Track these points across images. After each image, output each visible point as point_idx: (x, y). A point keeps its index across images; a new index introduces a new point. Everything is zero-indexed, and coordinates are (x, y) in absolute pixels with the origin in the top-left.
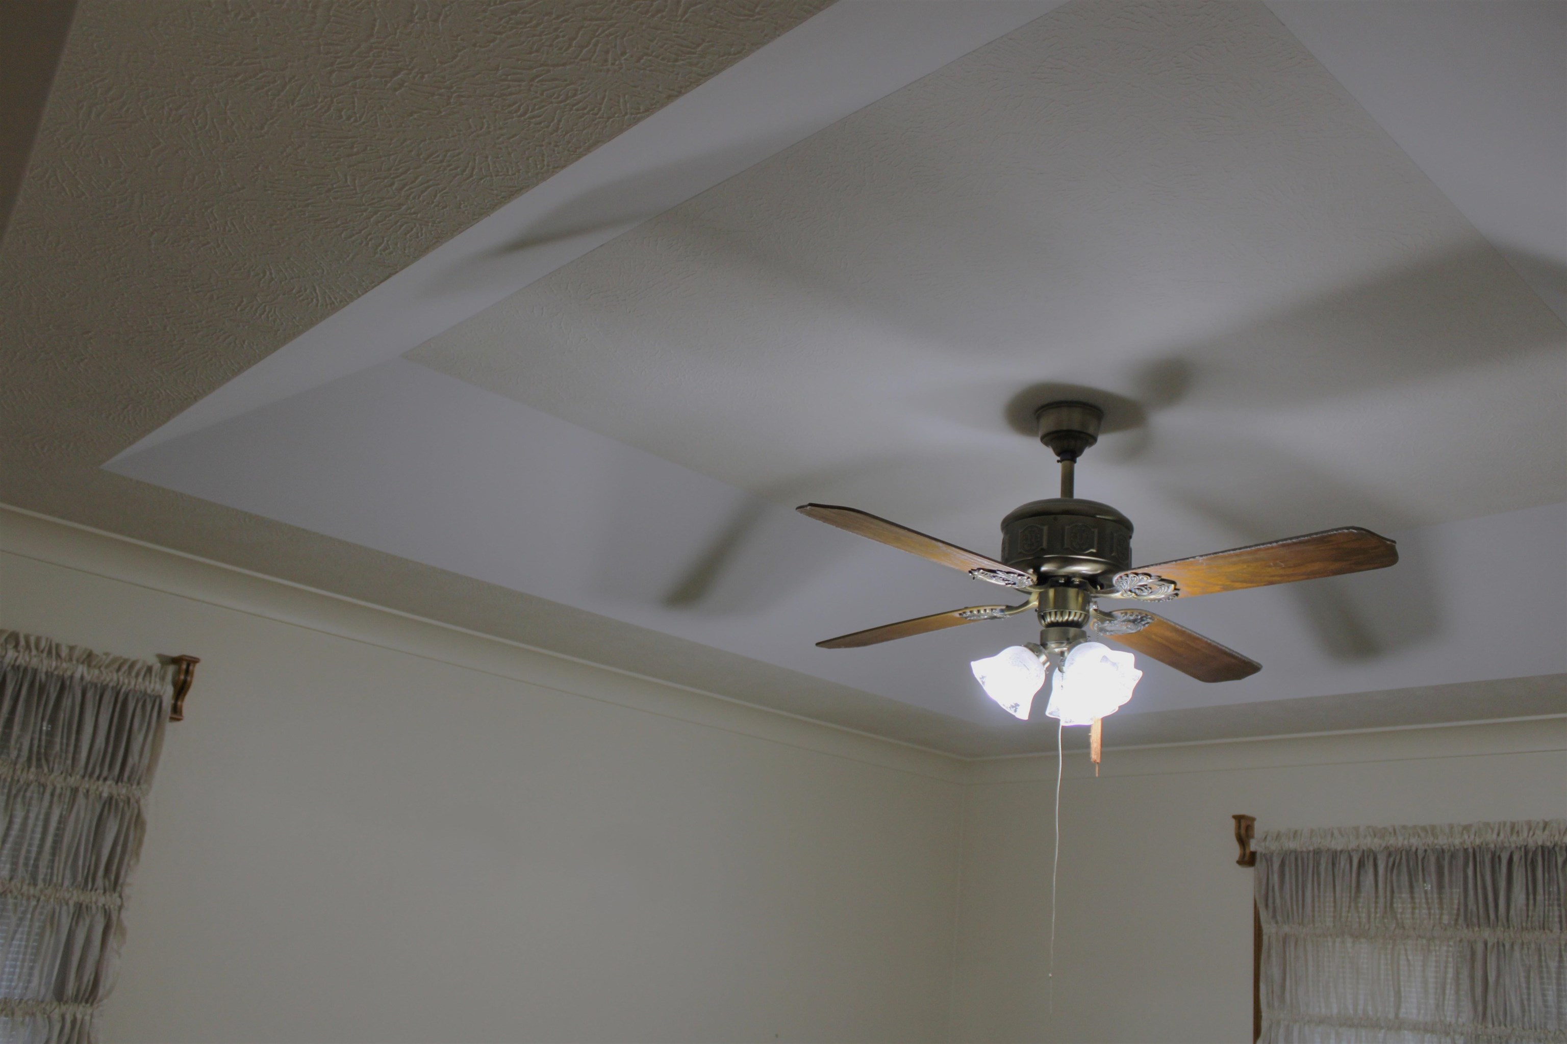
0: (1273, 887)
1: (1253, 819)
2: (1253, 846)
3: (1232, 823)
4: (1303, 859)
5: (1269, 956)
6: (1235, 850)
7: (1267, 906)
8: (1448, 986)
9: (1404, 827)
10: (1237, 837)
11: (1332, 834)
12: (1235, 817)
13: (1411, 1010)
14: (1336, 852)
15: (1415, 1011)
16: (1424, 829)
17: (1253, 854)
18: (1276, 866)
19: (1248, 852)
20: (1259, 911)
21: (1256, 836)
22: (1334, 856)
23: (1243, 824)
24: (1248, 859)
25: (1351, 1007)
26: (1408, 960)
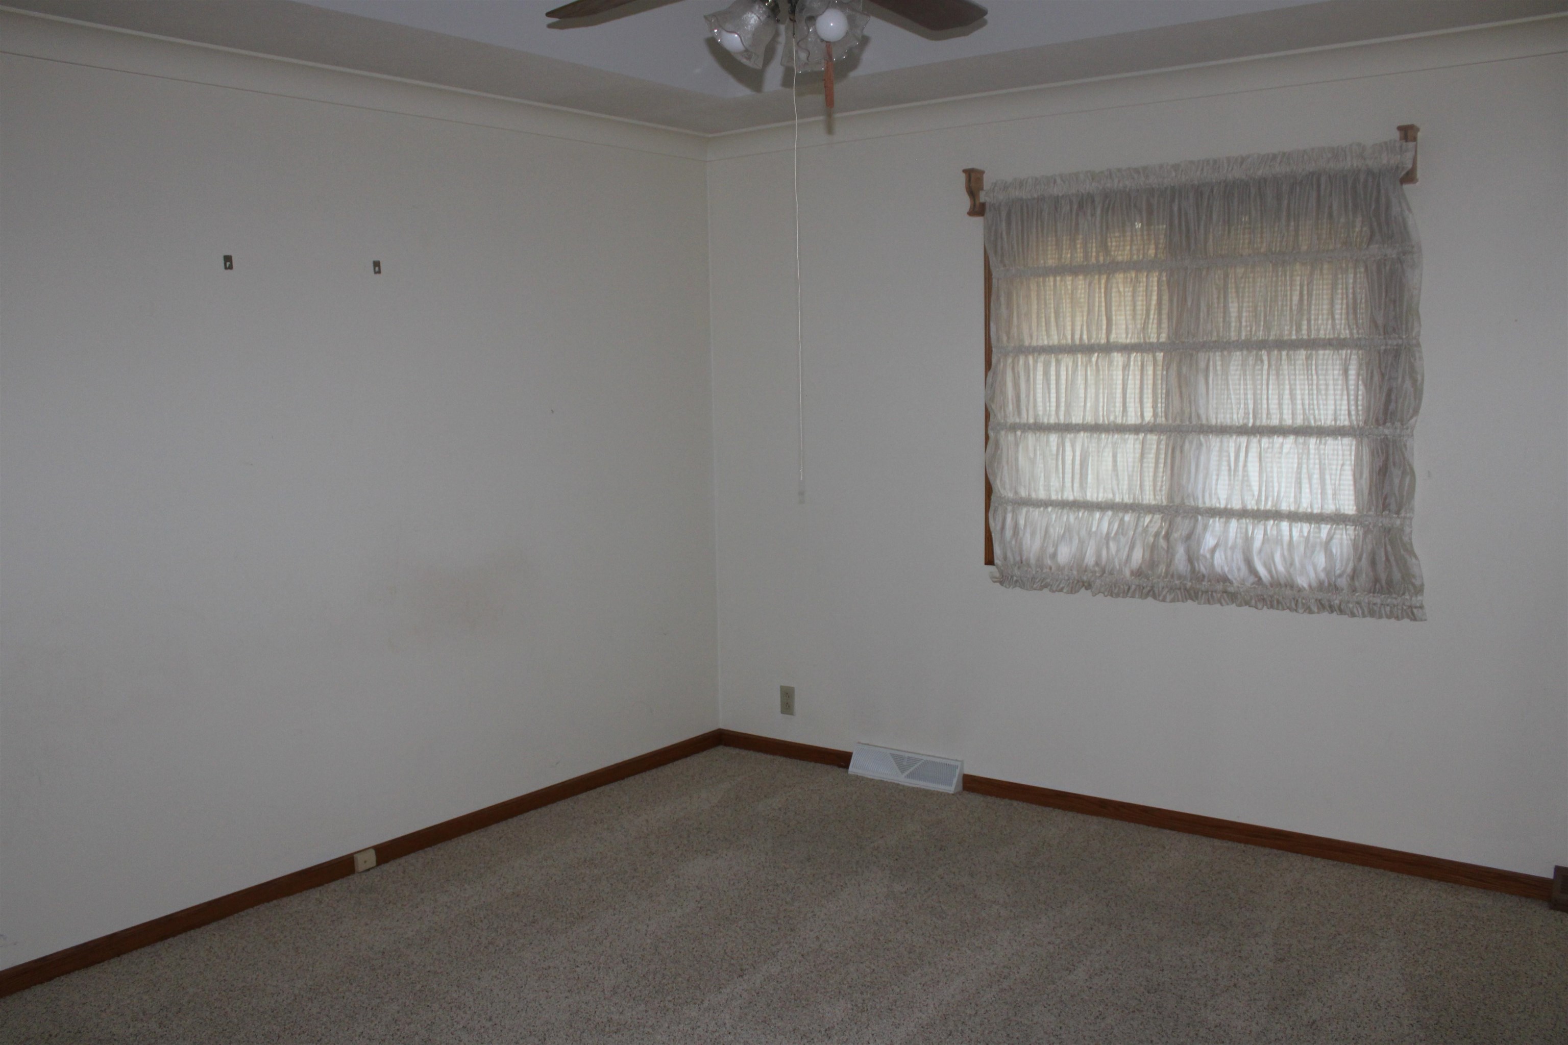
0: (1002, 234)
1: (982, 172)
2: (983, 197)
3: (963, 178)
4: (1027, 206)
5: (998, 298)
6: (966, 202)
7: (996, 252)
8: (1152, 312)
9: (1119, 170)
10: (966, 188)
11: (1055, 182)
12: (965, 171)
13: (1120, 335)
14: (1058, 196)
15: (1124, 336)
16: (1137, 171)
17: (983, 205)
18: (1004, 214)
19: (977, 203)
20: (988, 257)
21: (985, 188)
22: (1056, 201)
23: (973, 175)
24: (978, 210)
25: (1069, 337)
26: (1119, 292)
